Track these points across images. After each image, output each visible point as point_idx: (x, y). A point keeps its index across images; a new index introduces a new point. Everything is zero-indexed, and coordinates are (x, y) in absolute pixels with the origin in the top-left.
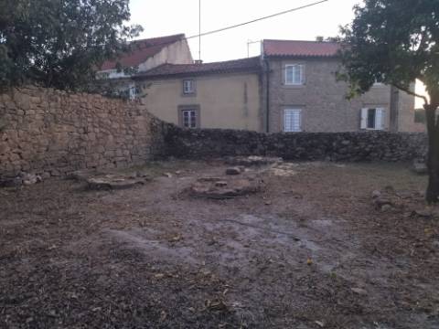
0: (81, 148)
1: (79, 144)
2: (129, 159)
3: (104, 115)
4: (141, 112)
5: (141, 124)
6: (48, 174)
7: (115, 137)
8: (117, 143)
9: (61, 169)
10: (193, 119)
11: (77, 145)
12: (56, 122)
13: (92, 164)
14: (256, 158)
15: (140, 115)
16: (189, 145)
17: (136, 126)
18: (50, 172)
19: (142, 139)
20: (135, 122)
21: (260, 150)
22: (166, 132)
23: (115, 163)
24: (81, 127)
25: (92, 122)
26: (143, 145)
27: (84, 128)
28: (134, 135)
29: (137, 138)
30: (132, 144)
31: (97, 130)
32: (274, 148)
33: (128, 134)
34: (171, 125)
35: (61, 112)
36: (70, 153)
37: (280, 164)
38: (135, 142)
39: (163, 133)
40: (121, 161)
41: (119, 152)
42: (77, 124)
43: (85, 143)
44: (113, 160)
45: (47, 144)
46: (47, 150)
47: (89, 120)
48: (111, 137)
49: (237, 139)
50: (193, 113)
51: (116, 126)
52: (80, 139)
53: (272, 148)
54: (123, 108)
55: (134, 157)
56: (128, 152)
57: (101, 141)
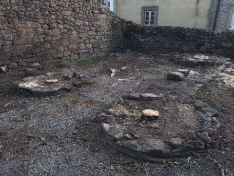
0: (45, 41)
1: (44, 38)
2: (92, 51)
3: (68, 13)
4: (103, 10)
5: (103, 21)
6: (15, 64)
7: (78, 33)
8: (81, 38)
9: (27, 60)
10: (152, 18)
11: (42, 40)
12: (20, 19)
13: (57, 56)
14: (202, 58)
15: (102, 13)
16: (142, 40)
17: (98, 23)
18: (17, 62)
19: (104, 35)
20: (98, 20)
21: (207, 49)
22: (125, 29)
23: (78, 54)
24: (45, 23)
25: (56, 19)
26: (104, 40)
27: (49, 25)
28: (96, 31)
29: (99, 33)
30: (95, 38)
31: (61, 26)
32: (221, 47)
33: (90, 30)
34: (130, 22)
35: (24, 9)
36: (36, 46)
37: (228, 66)
38: (97, 37)
39: (122, 30)
40: (84, 53)
41: (82, 45)
42: (41, 21)
43: (49, 38)
44: (77, 52)
45: (12, 38)
46: (12, 44)
47: (53, 17)
48: (74, 33)
49: (185, 36)
50: (153, 13)
51: (79, 23)
52: (45, 34)
53: (218, 46)
54: (87, 7)
55: (95, 49)
56: (91, 46)
57: (66, 36)
